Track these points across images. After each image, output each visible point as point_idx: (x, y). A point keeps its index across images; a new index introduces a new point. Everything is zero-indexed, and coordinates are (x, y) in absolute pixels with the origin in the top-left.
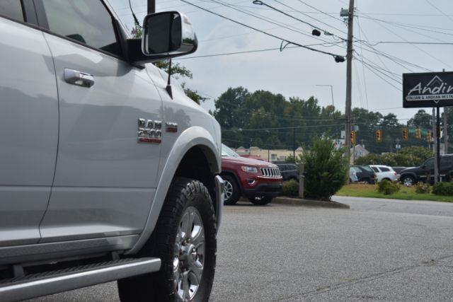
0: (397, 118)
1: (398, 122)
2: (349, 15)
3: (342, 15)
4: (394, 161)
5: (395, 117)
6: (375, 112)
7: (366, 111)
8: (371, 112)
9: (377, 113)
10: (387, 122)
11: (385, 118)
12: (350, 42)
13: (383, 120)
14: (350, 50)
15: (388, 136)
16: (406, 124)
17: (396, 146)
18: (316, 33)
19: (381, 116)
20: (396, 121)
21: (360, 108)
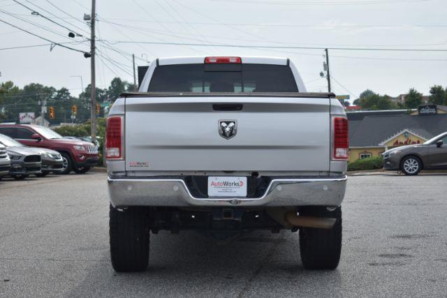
0: (69, 91)
1: (70, 95)
2: (91, 19)
3: (85, 19)
4: (85, 131)
5: (67, 90)
6: (49, 86)
7: (41, 86)
8: (46, 87)
9: (52, 88)
10: (61, 96)
11: (59, 92)
12: (93, 41)
13: (57, 93)
14: (93, 48)
15: (62, 108)
16: (78, 97)
17: (72, 117)
18: (71, 35)
19: (55, 91)
20: (68, 94)
21: (36, 83)
